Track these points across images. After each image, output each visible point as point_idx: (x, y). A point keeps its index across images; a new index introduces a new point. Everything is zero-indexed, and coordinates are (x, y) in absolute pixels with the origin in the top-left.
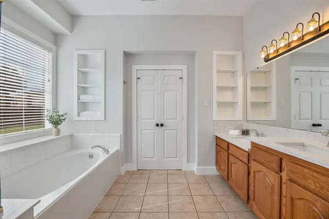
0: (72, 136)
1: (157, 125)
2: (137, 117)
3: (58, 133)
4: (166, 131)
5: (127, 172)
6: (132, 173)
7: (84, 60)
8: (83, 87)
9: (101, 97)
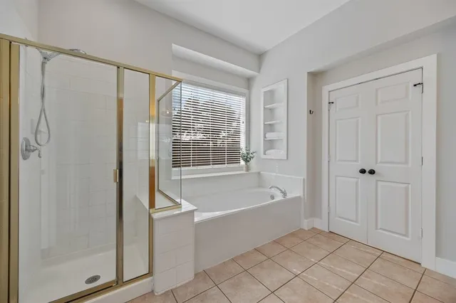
0: (259, 173)
1: (363, 171)
2: (329, 157)
3: (248, 169)
4: (380, 183)
5: (313, 228)
6: (320, 232)
7: (270, 95)
8: (270, 125)
9: (283, 135)
